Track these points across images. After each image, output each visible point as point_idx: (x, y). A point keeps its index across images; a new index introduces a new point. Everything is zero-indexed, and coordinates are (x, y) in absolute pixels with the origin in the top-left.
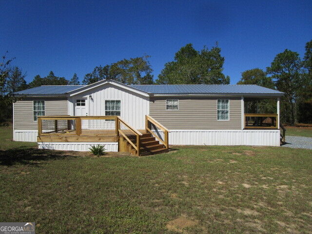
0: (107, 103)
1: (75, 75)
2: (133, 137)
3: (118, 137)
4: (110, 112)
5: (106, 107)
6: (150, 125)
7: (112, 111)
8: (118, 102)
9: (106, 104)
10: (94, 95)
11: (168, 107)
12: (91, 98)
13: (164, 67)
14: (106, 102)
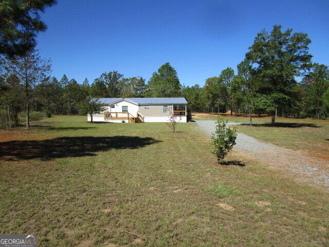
1: (86, 79)
2: (133, 119)
3: (128, 118)
6: (138, 115)
7: (125, 110)
8: (127, 106)
11: (145, 108)
12: (117, 105)
13: (152, 76)
14: (123, 107)
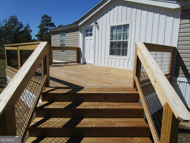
0: (114, 30)
4: (116, 42)
5: (112, 35)
7: (119, 41)
8: (126, 26)
9: (112, 31)
10: (99, 21)
12: (97, 26)
14: (112, 28)
